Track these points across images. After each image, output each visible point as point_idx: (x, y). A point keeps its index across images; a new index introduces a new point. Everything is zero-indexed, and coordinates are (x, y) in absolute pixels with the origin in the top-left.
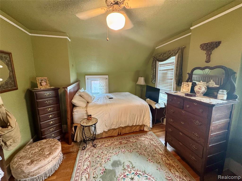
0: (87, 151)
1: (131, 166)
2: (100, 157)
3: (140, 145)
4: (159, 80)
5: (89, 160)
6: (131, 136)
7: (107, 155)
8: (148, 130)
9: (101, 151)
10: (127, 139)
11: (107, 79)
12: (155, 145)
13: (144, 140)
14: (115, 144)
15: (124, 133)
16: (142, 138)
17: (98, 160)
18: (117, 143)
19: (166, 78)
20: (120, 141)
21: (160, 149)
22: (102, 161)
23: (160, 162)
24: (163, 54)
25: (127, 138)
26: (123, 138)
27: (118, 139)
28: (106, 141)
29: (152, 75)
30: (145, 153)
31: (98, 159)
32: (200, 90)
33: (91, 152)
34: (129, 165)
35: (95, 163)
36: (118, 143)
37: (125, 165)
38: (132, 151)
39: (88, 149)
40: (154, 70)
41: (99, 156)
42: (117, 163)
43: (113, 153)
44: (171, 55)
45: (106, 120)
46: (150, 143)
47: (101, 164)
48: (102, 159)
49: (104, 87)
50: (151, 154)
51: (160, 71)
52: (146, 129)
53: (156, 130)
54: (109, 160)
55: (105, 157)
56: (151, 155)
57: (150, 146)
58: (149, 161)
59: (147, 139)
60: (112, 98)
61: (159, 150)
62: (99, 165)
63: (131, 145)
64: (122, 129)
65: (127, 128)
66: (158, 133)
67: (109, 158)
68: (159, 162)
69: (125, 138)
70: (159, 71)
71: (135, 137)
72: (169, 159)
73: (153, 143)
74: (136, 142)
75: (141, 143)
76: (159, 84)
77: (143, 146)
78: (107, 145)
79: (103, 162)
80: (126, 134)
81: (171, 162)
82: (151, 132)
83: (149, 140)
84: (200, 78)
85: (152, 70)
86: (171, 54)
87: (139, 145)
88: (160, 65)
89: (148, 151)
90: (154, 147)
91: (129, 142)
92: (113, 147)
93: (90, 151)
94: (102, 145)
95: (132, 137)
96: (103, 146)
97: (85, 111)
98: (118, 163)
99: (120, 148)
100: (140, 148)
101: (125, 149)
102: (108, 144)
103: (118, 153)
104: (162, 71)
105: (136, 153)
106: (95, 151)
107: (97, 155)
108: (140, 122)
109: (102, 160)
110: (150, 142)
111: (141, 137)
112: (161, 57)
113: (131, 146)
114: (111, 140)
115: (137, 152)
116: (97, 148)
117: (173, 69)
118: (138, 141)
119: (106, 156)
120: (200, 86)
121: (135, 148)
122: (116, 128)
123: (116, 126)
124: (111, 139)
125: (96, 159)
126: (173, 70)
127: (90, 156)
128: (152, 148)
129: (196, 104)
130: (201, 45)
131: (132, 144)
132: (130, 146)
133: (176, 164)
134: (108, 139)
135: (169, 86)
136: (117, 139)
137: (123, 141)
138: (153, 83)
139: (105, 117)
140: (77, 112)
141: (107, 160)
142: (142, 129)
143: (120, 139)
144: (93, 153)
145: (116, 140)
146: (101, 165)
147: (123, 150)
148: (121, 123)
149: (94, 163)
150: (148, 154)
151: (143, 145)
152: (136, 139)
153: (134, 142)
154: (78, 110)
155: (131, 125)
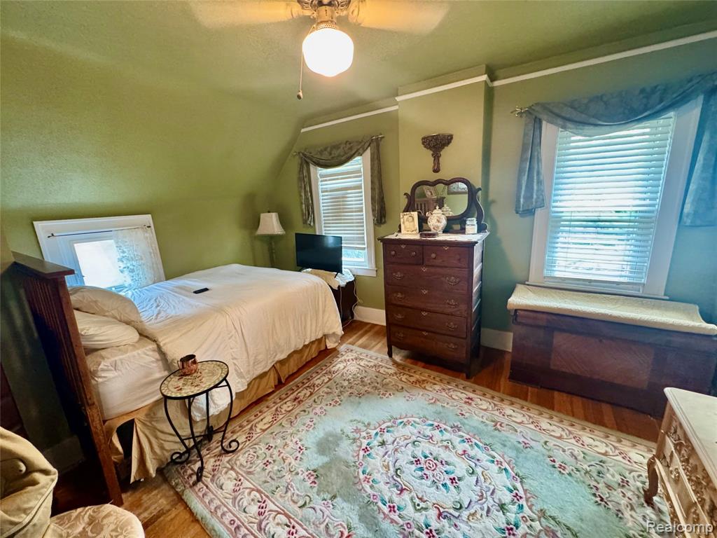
0: (214, 476)
1: (360, 426)
2: (274, 461)
3: (344, 380)
4: (324, 217)
5: (247, 488)
6: (310, 372)
7: (289, 442)
8: (337, 344)
9: (263, 446)
10: (307, 385)
11: (149, 227)
12: (372, 364)
13: (345, 367)
14: (285, 411)
15: (287, 376)
16: (338, 366)
17: (276, 468)
18: (289, 407)
19: (344, 209)
20: (292, 397)
21: (386, 367)
22: (290, 464)
23: (402, 388)
24: (329, 149)
25: (303, 383)
26: (295, 388)
27: (284, 396)
28: (253, 418)
29: (304, 206)
30: (366, 388)
31: (272, 468)
32: (439, 224)
33: (232, 469)
34: (357, 427)
35: (274, 480)
36: (290, 405)
37: (349, 434)
38: (338, 400)
39: (214, 470)
40: (308, 189)
41: (268, 461)
42: (328, 441)
43: (300, 430)
44: (353, 152)
45: (235, 356)
46: (360, 367)
47: (292, 470)
48: (284, 460)
49: (142, 259)
50: (378, 383)
51: (324, 194)
52: (330, 345)
53: (351, 337)
54: (304, 450)
55: (288, 453)
56: (379, 385)
57: (366, 371)
58: (385, 398)
59: (349, 363)
60: (206, 290)
61: (386, 370)
62: (288, 477)
63: (326, 390)
64: (280, 368)
65: (292, 360)
66: (360, 342)
67: (299, 445)
68: (400, 388)
69: (300, 385)
70: (322, 192)
71: (319, 371)
72: (412, 374)
73: (366, 363)
74: (330, 379)
75: (343, 375)
76: (325, 227)
77: (352, 380)
78: (265, 424)
79: (293, 462)
80: (292, 376)
81: (418, 376)
82: (344, 345)
83: (354, 362)
84: (421, 205)
85: (303, 191)
86: (355, 150)
87: (343, 382)
88: (322, 176)
89: (369, 381)
90: (374, 369)
91: (316, 389)
92: (287, 420)
93: (225, 469)
94: (249, 433)
95: (314, 375)
96: (255, 436)
97: (151, 353)
98: (330, 439)
99: (307, 410)
100: (350, 385)
101: (320, 406)
102: (265, 421)
103: (311, 424)
104: (331, 191)
105: (351, 398)
106: (242, 458)
107: (259, 461)
108: (318, 329)
109: (287, 462)
110: (359, 364)
111: (334, 365)
112: (326, 156)
113: (327, 393)
114: (266, 409)
115: (350, 396)
116: (242, 449)
117: (359, 187)
118: (334, 375)
119: (288, 449)
120: (438, 217)
121: (341, 392)
122: (266, 369)
123: (267, 362)
124: (263, 406)
125: (267, 471)
126: (361, 188)
127: (241, 477)
128: (372, 372)
129: (448, 248)
130: (423, 139)
131: (328, 387)
132: (325, 395)
133: (427, 375)
134: (255, 410)
135: (357, 227)
136: (280, 399)
137: (299, 393)
138: (310, 225)
139: (231, 349)
140: (115, 367)
141: (300, 452)
142: (323, 348)
143: (286, 394)
144: (244, 467)
145: (279, 401)
146: (293, 473)
147: (318, 410)
148: (276, 352)
149: (273, 483)
150: (373, 387)
151: (350, 376)
152: (326, 373)
153: (325, 381)
154: (121, 360)
155: (301, 347)
